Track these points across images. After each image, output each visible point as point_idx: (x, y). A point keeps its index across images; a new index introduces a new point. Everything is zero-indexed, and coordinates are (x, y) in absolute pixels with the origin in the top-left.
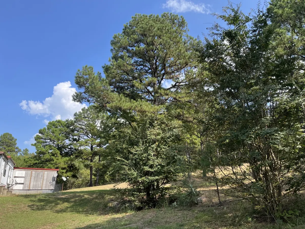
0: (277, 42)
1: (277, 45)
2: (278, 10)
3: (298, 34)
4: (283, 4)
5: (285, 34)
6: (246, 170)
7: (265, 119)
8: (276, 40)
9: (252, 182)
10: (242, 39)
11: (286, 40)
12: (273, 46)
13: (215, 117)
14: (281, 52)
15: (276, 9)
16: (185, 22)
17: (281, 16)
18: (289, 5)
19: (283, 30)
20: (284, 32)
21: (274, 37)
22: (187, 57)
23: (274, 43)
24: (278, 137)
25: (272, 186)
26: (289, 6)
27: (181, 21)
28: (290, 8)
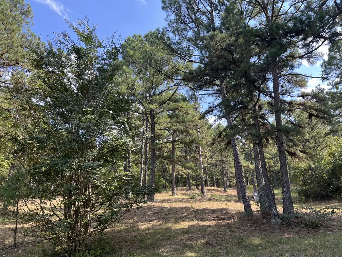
0: (122, 79)
1: (122, 82)
2: (130, 50)
3: (141, 80)
4: (136, 47)
5: (130, 75)
6: (56, 205)
7: (92, 151)
8: (122, 77)
9: (60, 220)
10: (90, 62)
11: (130, 80)
12: (118, 81)
13: (36, 137)
14: (124, 90)
15: (129, 48)
16: (31, 12)
17: (131, 57)
18: (140, 50)
19: (129, 70)
20: (130, 73)
21: (121, 73)
22: (19, 55)
23: (120, 79)
24: (99, 173)
25: (81, 224)
26: (140, 52)
27: (26, 9)
28: (141, 53)
